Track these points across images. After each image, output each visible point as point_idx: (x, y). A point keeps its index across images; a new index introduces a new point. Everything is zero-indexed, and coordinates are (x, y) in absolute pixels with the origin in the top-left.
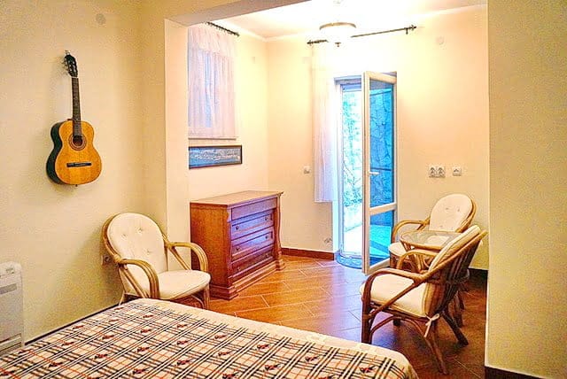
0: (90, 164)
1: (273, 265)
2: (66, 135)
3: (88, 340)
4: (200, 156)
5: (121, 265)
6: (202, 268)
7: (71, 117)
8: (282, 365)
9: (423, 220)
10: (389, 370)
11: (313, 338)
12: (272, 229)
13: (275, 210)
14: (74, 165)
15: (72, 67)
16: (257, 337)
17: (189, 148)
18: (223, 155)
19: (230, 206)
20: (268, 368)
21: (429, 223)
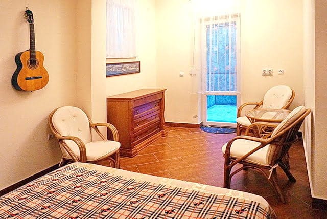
0: (41, 77)
1: (160, 133)
2: (25, 60)
3: (37, 196)
4: (113, 69)
5: (61, 140)
6: (115, 139)
7: (29, 49)
8: (177, 210)
9: (259, 102)
10: (256, 211)
11: (196, 187)
12: (159, 111)
13: (161, 100)
14: (30, 79)
15: (30, 18)
16: (156, 189)
17: (107, 64)
18: (128, 68)
19: (133, 99)
20: (167, 212)
21: (262, 104)
